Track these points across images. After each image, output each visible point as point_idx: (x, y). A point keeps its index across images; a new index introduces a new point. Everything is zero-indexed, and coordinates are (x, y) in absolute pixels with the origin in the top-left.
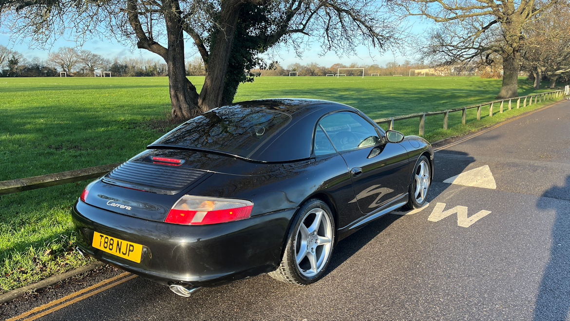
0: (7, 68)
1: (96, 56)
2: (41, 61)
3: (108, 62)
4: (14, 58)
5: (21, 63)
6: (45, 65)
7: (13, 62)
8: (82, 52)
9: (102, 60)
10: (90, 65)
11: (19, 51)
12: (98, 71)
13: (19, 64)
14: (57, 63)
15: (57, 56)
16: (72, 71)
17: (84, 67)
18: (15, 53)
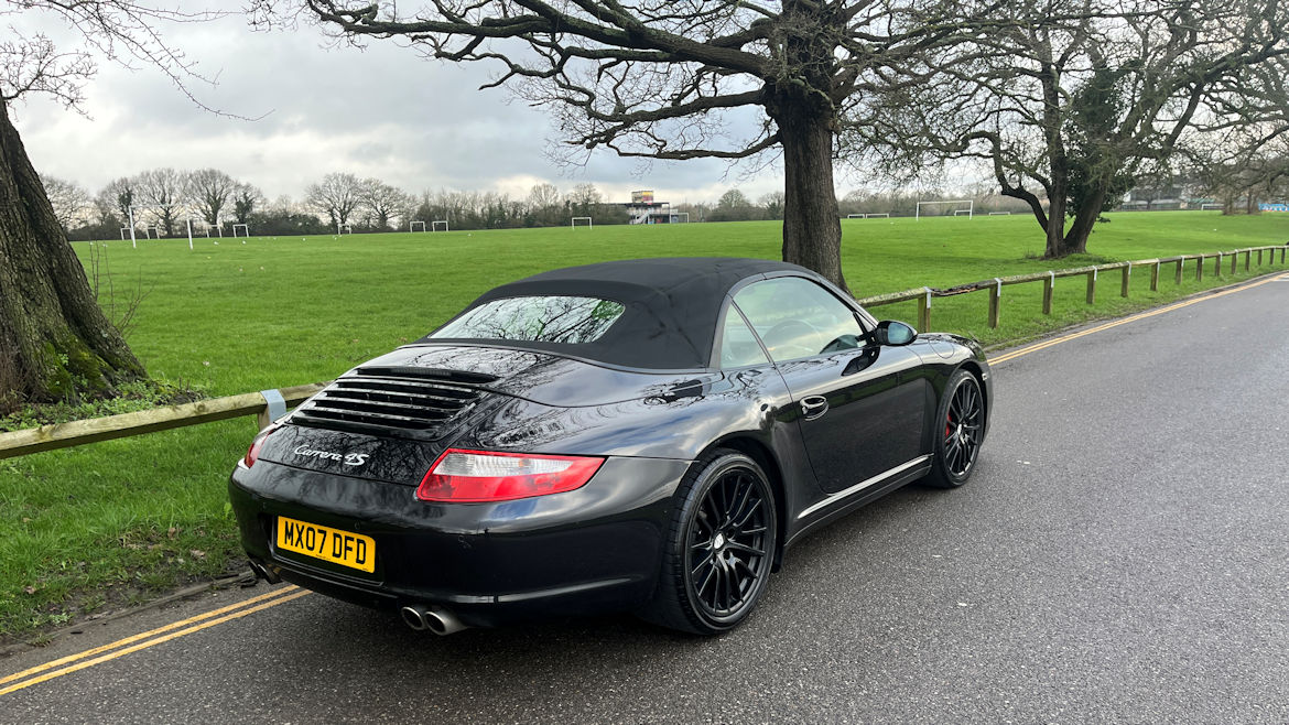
0: (233, 218)
1: (390, 189)
2: (293, 202)
3: (412, 201)
4: (246, 198)
5: (257, 210)
6: (300, 211)
7: (244, 208)
8: (365, 183)
9: (404, 197)
10: (379, 208)
11: (254, 185)
12: (394, 221)
13: (254, 210)
14: (321, 206)
15: (319, 193)
16: (349, 221)
17: (369, 213)
18: (248, 187)
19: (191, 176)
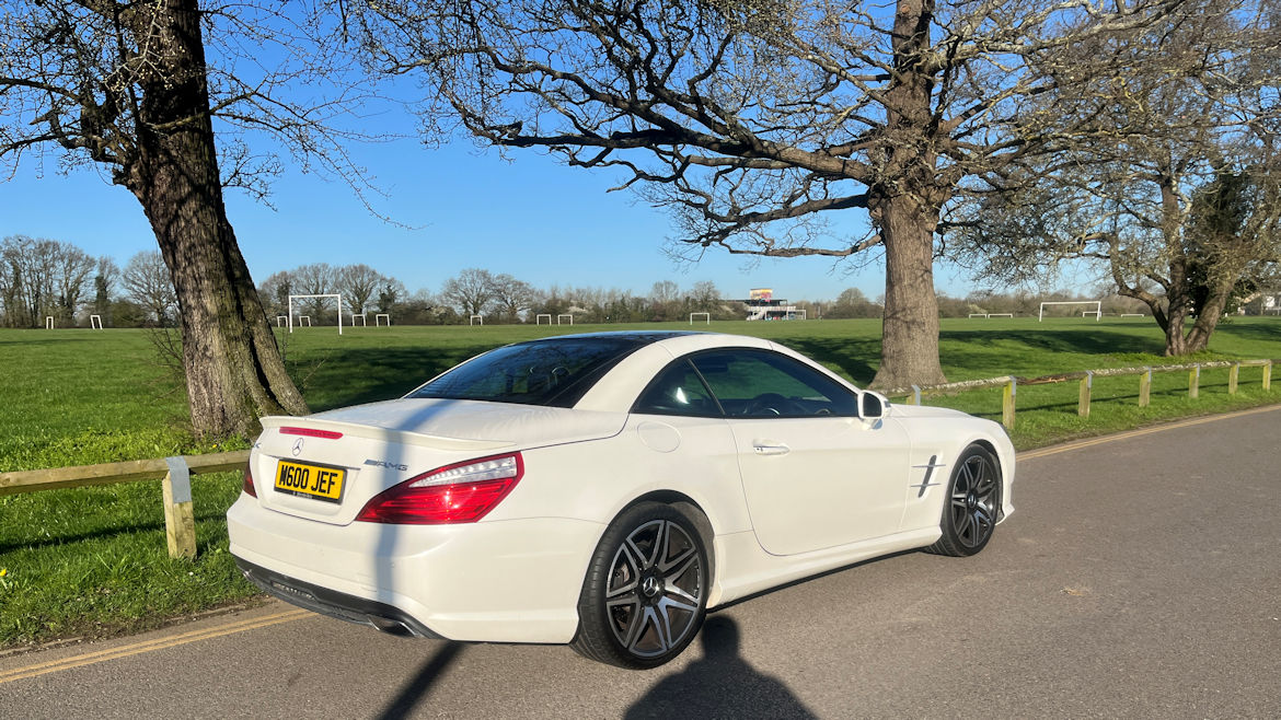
0: (377, 309)
1: (521, 284)
2: (431, 294)
3: (540, 295)
4: (389, 290)
5: (399, 300)
6: (436, 303)
7: (387, 300)
8: (498, 278)
9: (532, 292)
10: (509, 301)
11: (398, 279)
12: (523, 314)
13: (396, 301)
14: (456, 298)
15: (455, 286)
16: (481, 314)
17: (500, 306)
18: (392, 281)
19: (343, 270)
